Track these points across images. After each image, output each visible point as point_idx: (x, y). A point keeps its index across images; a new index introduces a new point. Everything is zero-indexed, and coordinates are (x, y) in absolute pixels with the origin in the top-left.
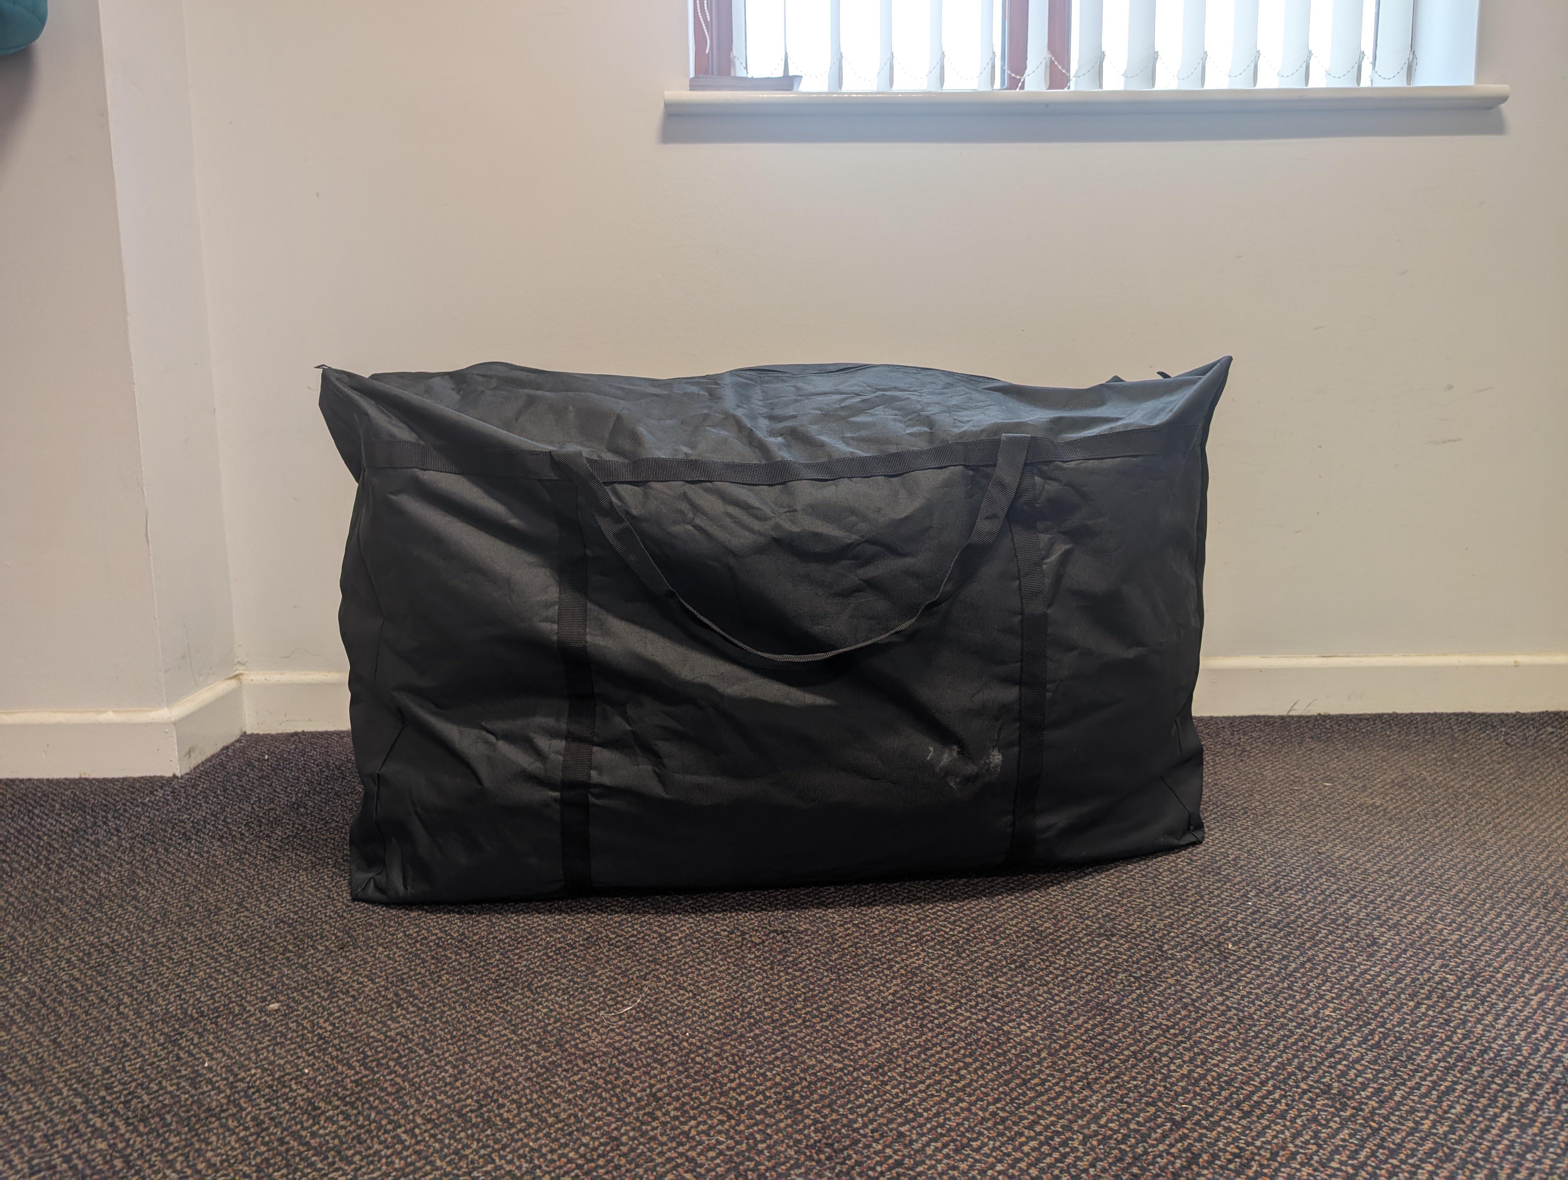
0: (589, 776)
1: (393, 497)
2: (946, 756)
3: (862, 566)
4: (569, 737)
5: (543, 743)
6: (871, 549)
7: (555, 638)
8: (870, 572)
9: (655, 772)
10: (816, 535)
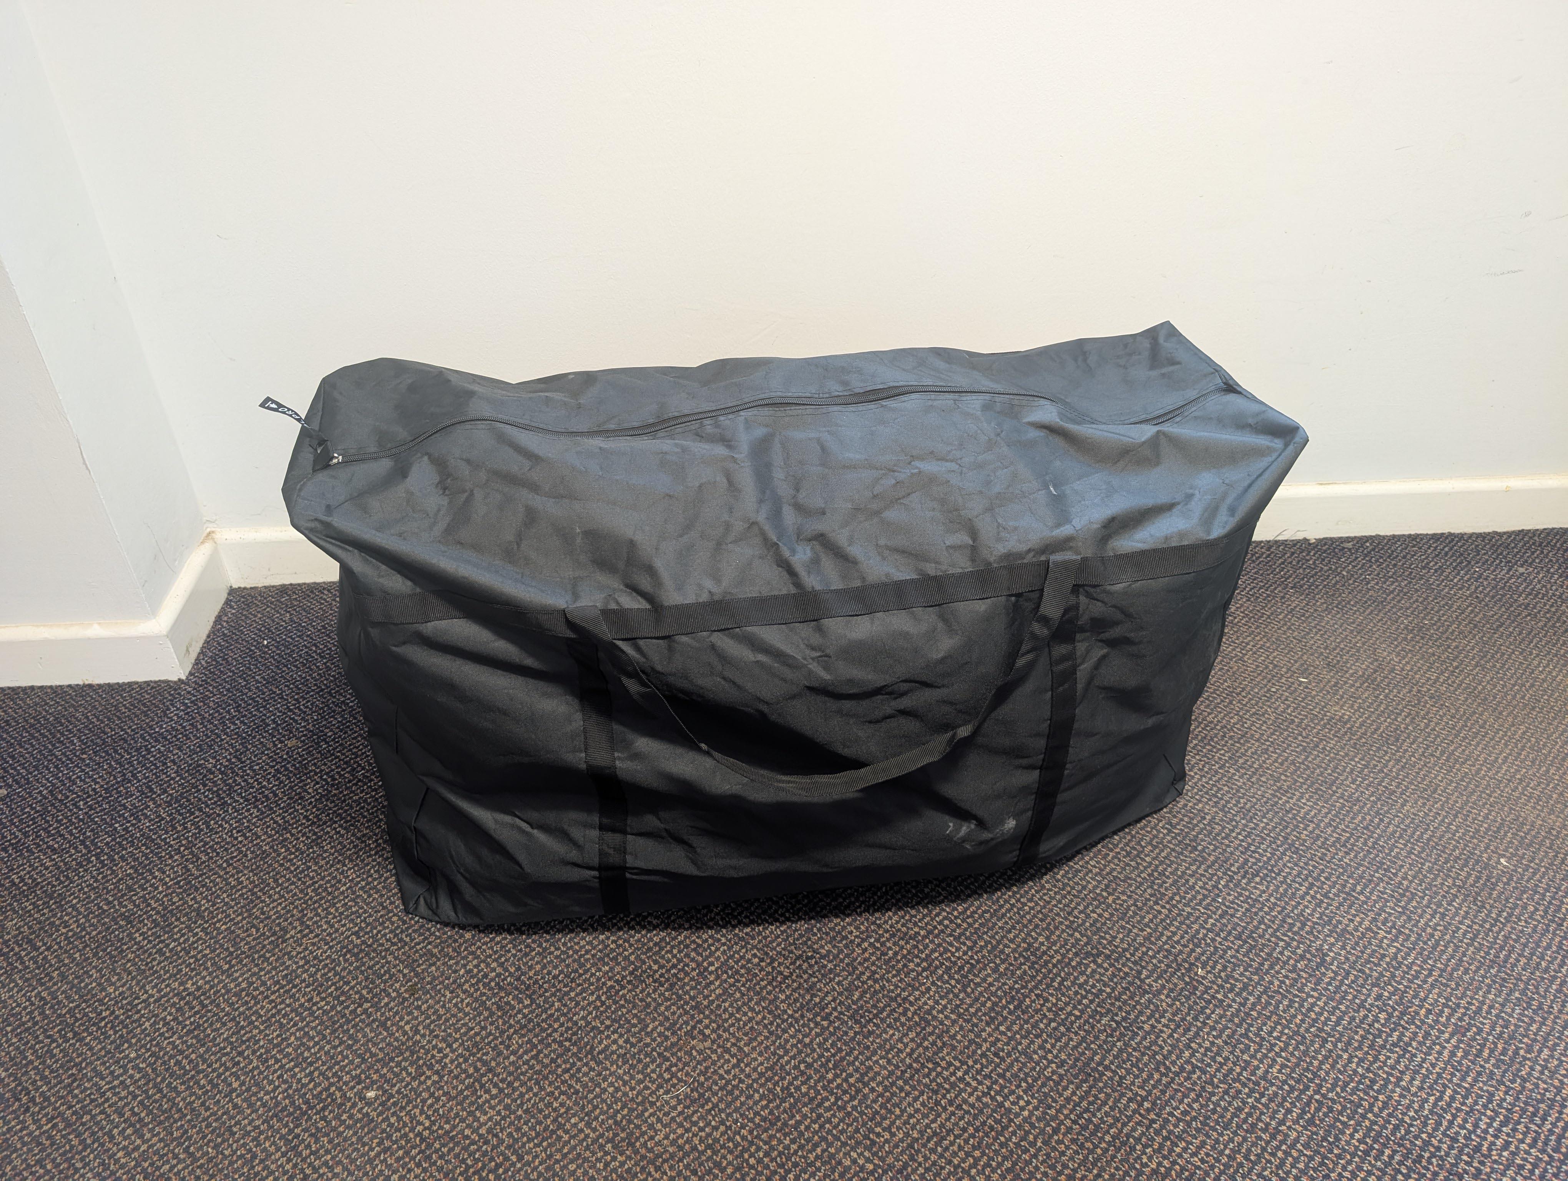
0: (625, 861)
1: (394, 648)
2: (964, 828)
3: (896, 698)
4: (601, 828)
5: (577, 833)
6: (905, 686)
7: (583, 766)
8: (905, 703)
9: (687, 856)
10: (850, 681)
